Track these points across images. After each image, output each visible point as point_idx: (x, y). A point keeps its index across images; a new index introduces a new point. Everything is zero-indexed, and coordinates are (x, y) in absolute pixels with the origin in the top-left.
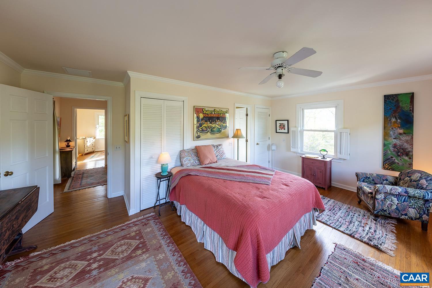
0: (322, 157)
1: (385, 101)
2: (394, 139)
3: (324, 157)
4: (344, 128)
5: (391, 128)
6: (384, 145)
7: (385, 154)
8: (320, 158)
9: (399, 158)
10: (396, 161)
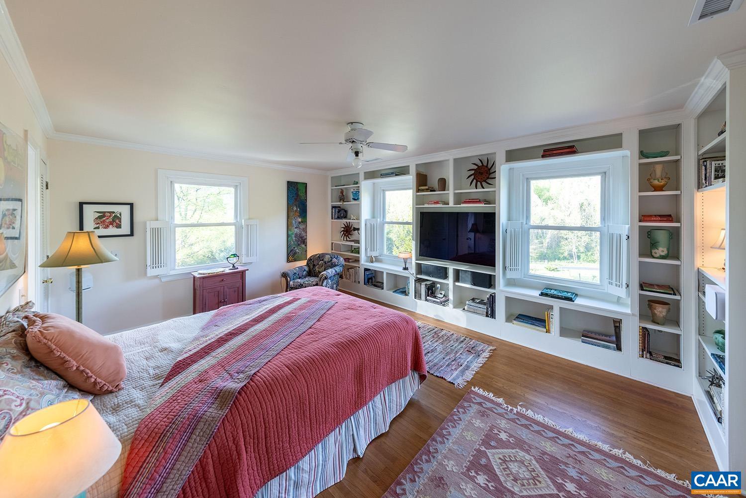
0: (231, 268)
1: (288, 188)
2: (296, 228)
3: (234, 266)
4: (249, 219)
5: (293, 217)
6: (288, 236)
7: (288, 246)
8: (227, 271)
9: (299, 247)
10: (297, 251)
